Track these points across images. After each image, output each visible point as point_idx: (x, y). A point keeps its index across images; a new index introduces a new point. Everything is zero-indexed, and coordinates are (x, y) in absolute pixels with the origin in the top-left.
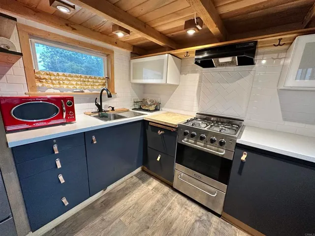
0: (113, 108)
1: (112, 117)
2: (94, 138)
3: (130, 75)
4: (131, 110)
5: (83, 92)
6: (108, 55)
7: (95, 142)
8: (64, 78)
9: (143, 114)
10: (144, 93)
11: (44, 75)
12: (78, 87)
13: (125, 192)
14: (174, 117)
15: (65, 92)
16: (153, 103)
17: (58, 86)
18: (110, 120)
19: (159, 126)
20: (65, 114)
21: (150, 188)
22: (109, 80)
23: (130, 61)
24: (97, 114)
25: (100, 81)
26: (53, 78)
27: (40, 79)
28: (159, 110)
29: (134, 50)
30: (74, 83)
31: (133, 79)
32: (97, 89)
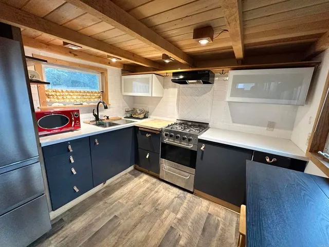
0: (108, 117)
1: (107, 125)
2: (96, 141)
3: (121, 88)
4: (123, 118)
5: (82, 104)
6: (102, 73)
7: (97, 144)
8: (67, 94)
9: (134, 122)
10: (134, 103)
11: (51, 92)
12: (78, 100)
13: (121, 184)
14: (159, 123)
15: (67, 105)
16: (142, 112)
17: (62, 100)
18: (106, 127)
19: (147, 130)
20: (73, 123)
21: (142, 180)
22: (104, 93)
23: (121, 77)
24: (95, 123)
25: (96, 95)
26: (58, 94)
27: (48, 96)
28: (147, 118)
29: (124, 68)
30: (75, 97)
31: (125, 92)
32: (94, 102)
